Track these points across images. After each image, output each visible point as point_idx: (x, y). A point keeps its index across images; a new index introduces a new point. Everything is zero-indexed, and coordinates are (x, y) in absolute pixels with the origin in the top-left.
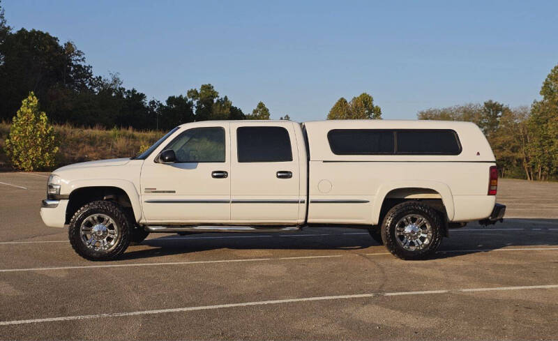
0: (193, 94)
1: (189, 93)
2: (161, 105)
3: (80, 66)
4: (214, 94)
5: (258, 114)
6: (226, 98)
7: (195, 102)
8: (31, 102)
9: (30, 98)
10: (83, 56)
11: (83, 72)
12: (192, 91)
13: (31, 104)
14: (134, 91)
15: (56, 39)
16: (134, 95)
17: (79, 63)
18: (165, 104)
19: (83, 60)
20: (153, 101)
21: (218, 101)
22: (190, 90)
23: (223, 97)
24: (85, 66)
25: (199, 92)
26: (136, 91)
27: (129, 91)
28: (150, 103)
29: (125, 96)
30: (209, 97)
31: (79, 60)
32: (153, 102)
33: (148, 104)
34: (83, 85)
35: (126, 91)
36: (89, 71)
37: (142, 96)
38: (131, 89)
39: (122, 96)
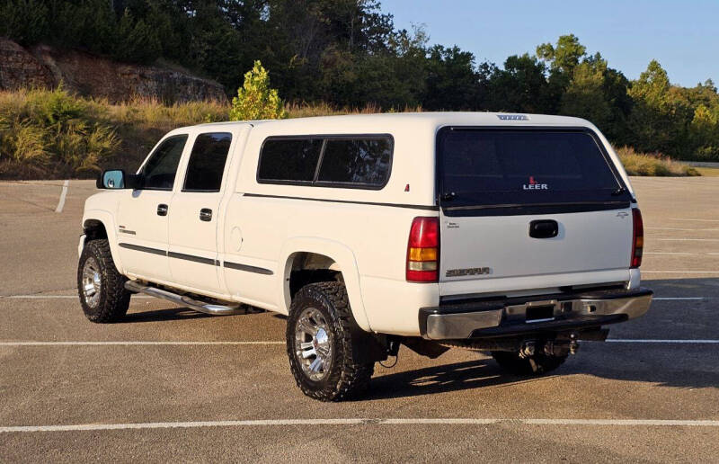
0: (547, 51)
1: (539, 50)
2: (496, 69)
3: (376, 16)
4: (579, 51)
6: (598, 56)
7: (548, 64)
8: (257, 75)
9: (256, 70)
11: (381, 26)
12: (543, 47)
14: (456, 49)
16: (456, 56)
17: (372, 11)
18: (502, 68)
19: (378, 6)
20: (486, 64)
21: (585, 61)
22: (540, 45)
23: (594, 54)
24: (383, 16)
25: (555, 47)
26: (459, 50)
27: (449, 50)
28: (481, 67)
29: (443, 58)
30: (570, 55)
31: (372, 7)
32: (485, 66)
33: (477, 70)
34: (381, 43)
35: (444, 49)
36: (389, 23)
37: (468, 57)
38: (452, 47)
39: (439, 57)
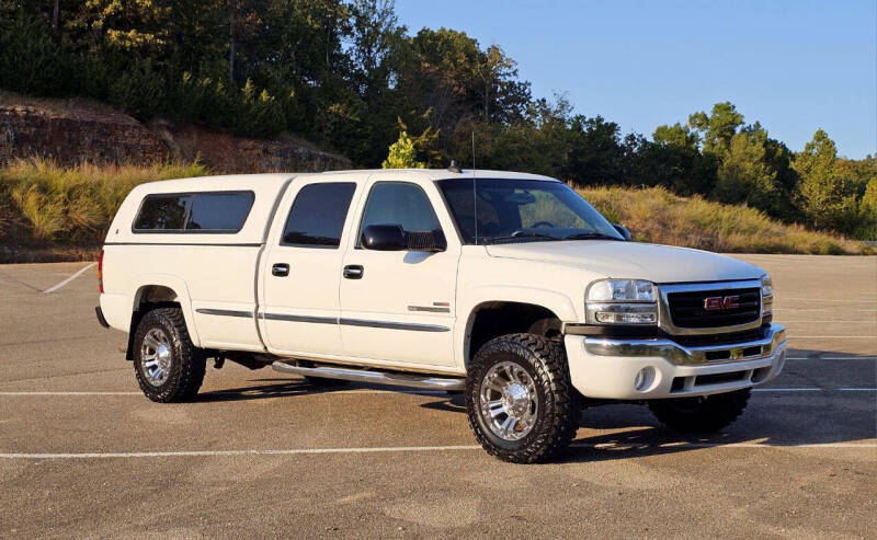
0: (701, 120)
1: (692, 119)
2: (644, 141)
3: (511, 84)
4: (736, 120)
5: (815, 151)
6: (758, 125)
7: (702, 135)
8: (402, 147)
9: (401, 141)
10: (515, 68)
11: (518, 94)
12: (696, 116)
13: (402, 151)
14: (600, 119)
15: (474, 41)
16: (600, 126)
17: (508, 79)
18: (651, 139)
19: (515, 73)
20: (632, 135)
21: (743, 131)
22: (693, 114)
23: (753, 123)
24: (520, 84)
25: (709, 116)
26: (602, 120)
27: (591, 121)
28: (627, 139)
29: (585, 129)
30: (726, 124)
31: (509, 74)
32: (632, 137)
33: (622, 142)
34: (517, 113)
35: (586, 120)
36: (527, 91)
37: (612, 127)
38: (594, 117)
39: (580, 129)
